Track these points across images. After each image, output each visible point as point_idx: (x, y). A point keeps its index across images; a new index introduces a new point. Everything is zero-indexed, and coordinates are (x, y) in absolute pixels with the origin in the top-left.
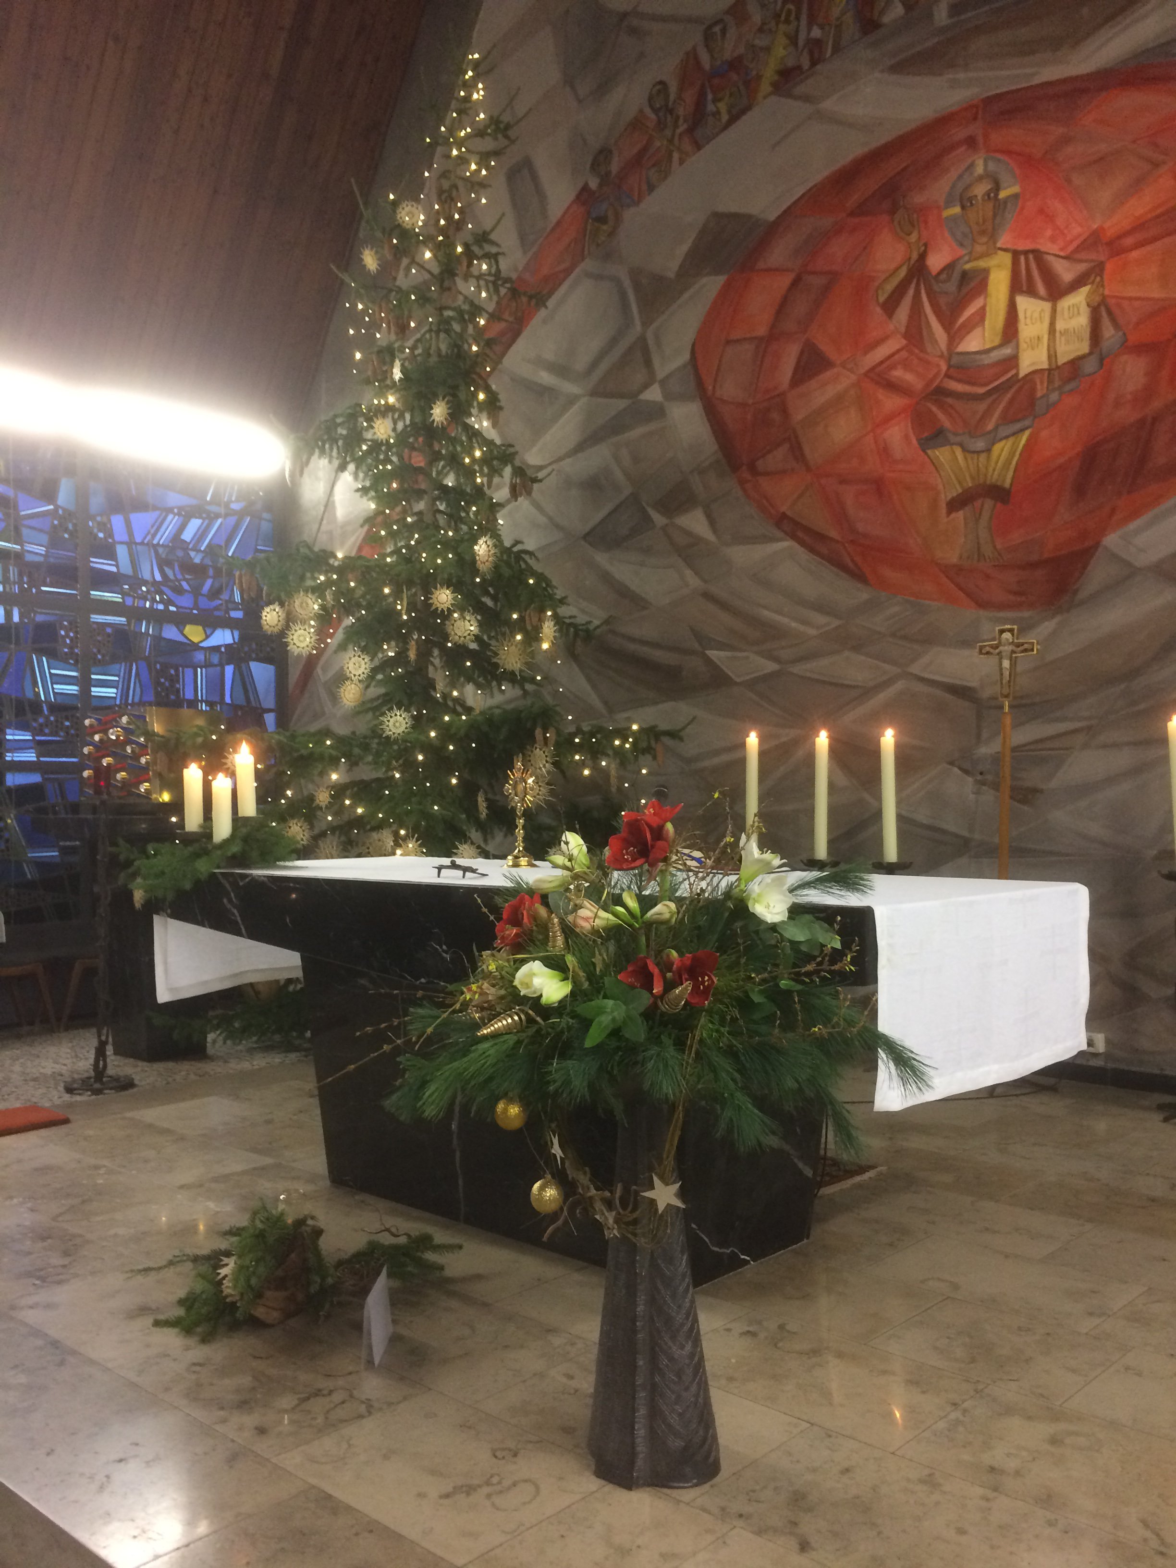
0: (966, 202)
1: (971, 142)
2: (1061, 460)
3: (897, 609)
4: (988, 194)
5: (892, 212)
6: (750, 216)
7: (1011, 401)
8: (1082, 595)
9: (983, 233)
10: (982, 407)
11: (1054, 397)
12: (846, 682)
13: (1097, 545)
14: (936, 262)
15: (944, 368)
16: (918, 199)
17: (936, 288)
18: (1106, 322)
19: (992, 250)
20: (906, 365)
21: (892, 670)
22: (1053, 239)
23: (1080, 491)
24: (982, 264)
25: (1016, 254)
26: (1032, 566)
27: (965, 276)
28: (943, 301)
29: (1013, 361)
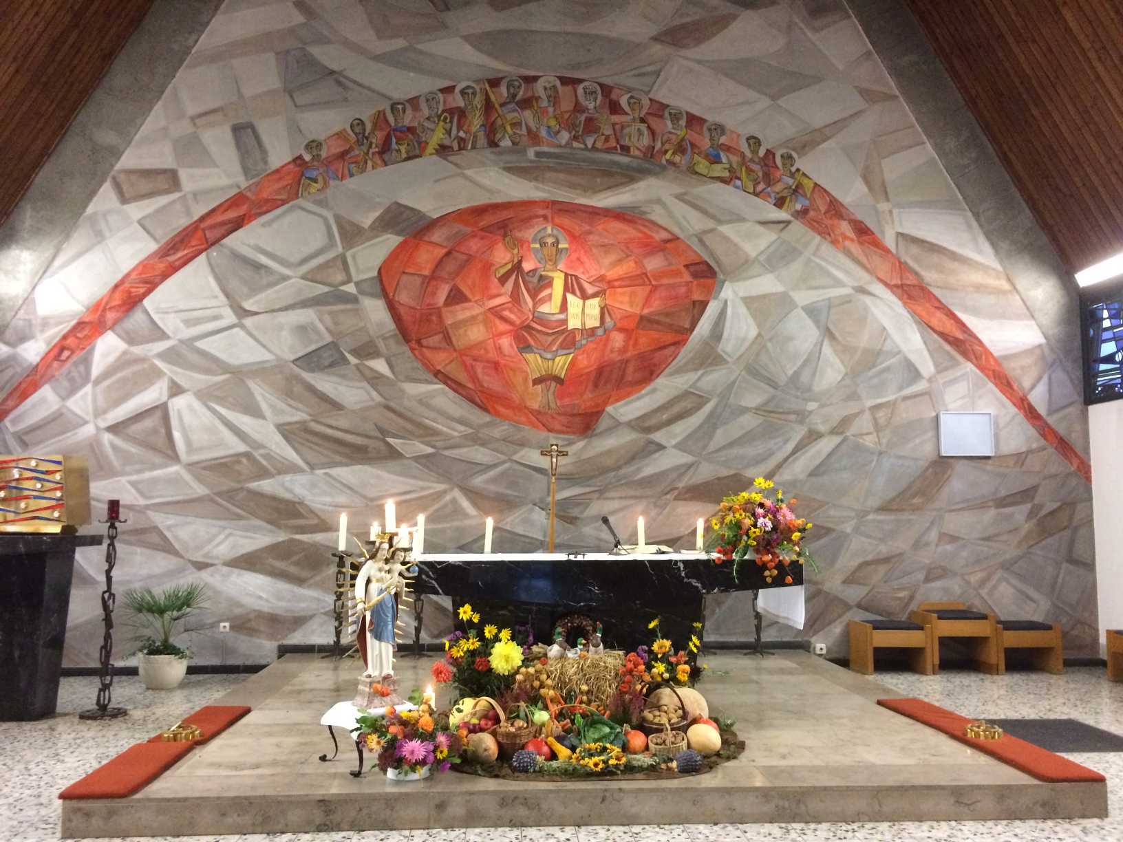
0: (543, 244)
1: (545, 217)
2: (588, 370)
3: (506, 427)
4: (553, 244)
5: (505, 236)
6: (419, 212)
7: (565, 339)
8: (598, 431)
9: (550, 260)
10: (550, 339)
11: (584, 342)
13: (604, 410)
14: (527, 266)
15: (531, 317)
16: (519, 235)
17: (527, 278)
18: (607, 315)
19: (555, 269)
20: (511, 311)
21: (502, 457)
22: (583, 273)
23: (596, 385)
24: (550, 274)
25: (566, 275)
26: (574, 415)
27: (541, 276)
28: (531, 286)
29: (565, 322)
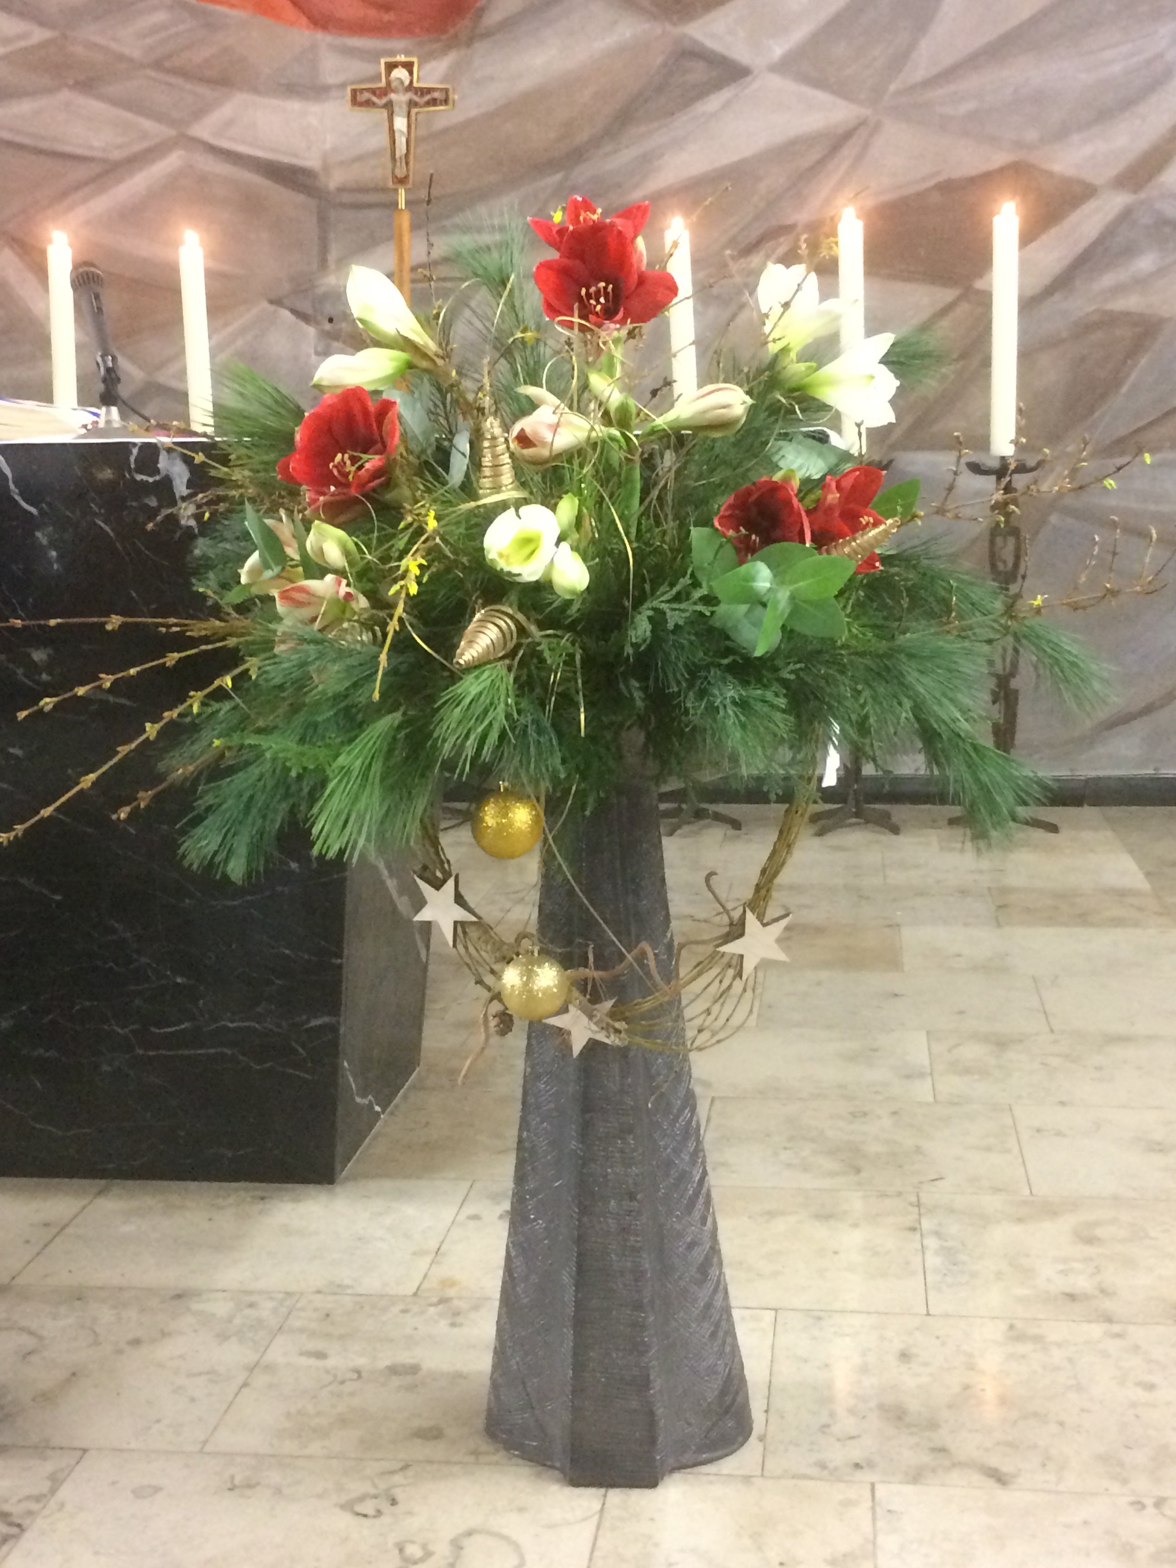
3: (161, 16)
12: (67, 149)
21: (159, 130)
